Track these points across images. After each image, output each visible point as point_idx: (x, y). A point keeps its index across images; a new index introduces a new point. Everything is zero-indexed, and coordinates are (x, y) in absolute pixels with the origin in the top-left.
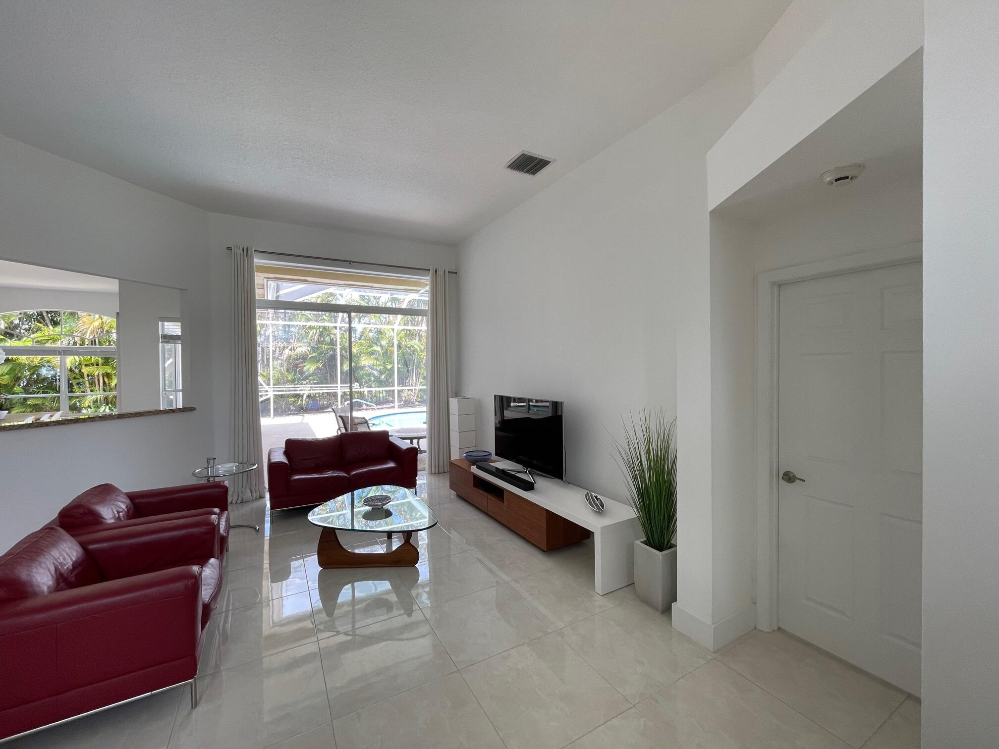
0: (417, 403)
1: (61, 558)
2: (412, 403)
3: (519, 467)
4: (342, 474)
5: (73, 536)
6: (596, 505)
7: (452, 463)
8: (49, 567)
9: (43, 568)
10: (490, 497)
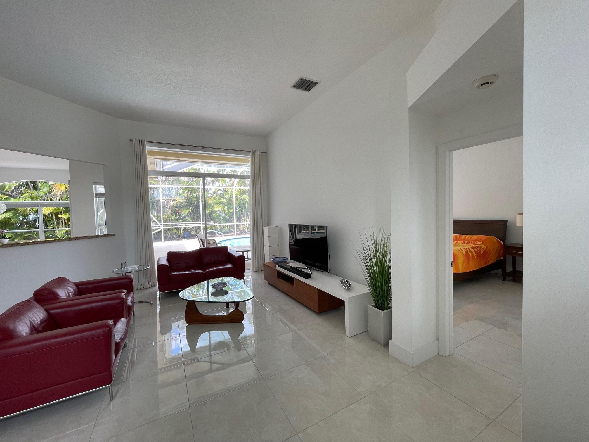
0: (248, 232)
1: (33, 317)
2: (245, 232)
3: (303, 265)
4: (200, 271)
5: (42, 306)
6: (347, 286)
7: (266, 265)
8: (26, 322)
9: (23, 322)
10: (286, 283)
